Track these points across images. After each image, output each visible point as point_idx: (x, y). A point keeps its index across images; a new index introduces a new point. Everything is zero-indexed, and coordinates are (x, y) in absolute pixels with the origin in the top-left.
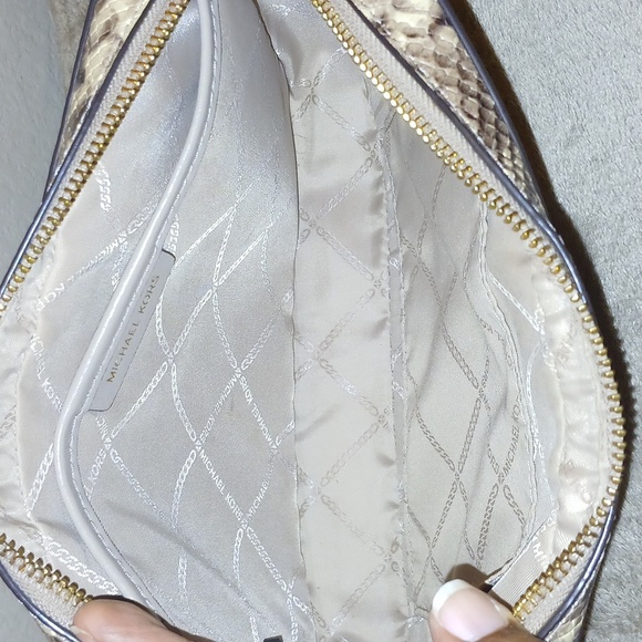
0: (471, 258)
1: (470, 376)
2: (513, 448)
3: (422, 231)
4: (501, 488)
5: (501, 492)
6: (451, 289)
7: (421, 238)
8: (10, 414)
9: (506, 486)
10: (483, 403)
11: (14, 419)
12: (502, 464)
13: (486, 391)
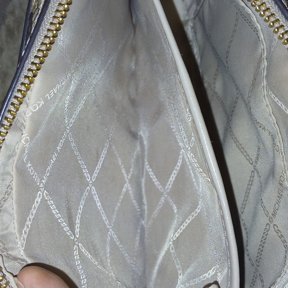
0: (255, 83)
1: (248, 157)
2: (278, 202)
3: (216, 75)
4: (272, 225)
5: (272, 229)
6: (234, 107)
7: (215, 79)
8: (9, 185)
9: (275, 225)
10: (256, 174)
11: (12, 189)
12: (271, 211)
13: (258, 166)
